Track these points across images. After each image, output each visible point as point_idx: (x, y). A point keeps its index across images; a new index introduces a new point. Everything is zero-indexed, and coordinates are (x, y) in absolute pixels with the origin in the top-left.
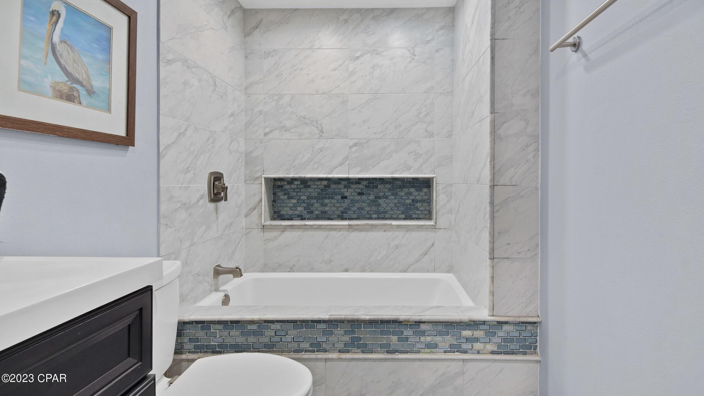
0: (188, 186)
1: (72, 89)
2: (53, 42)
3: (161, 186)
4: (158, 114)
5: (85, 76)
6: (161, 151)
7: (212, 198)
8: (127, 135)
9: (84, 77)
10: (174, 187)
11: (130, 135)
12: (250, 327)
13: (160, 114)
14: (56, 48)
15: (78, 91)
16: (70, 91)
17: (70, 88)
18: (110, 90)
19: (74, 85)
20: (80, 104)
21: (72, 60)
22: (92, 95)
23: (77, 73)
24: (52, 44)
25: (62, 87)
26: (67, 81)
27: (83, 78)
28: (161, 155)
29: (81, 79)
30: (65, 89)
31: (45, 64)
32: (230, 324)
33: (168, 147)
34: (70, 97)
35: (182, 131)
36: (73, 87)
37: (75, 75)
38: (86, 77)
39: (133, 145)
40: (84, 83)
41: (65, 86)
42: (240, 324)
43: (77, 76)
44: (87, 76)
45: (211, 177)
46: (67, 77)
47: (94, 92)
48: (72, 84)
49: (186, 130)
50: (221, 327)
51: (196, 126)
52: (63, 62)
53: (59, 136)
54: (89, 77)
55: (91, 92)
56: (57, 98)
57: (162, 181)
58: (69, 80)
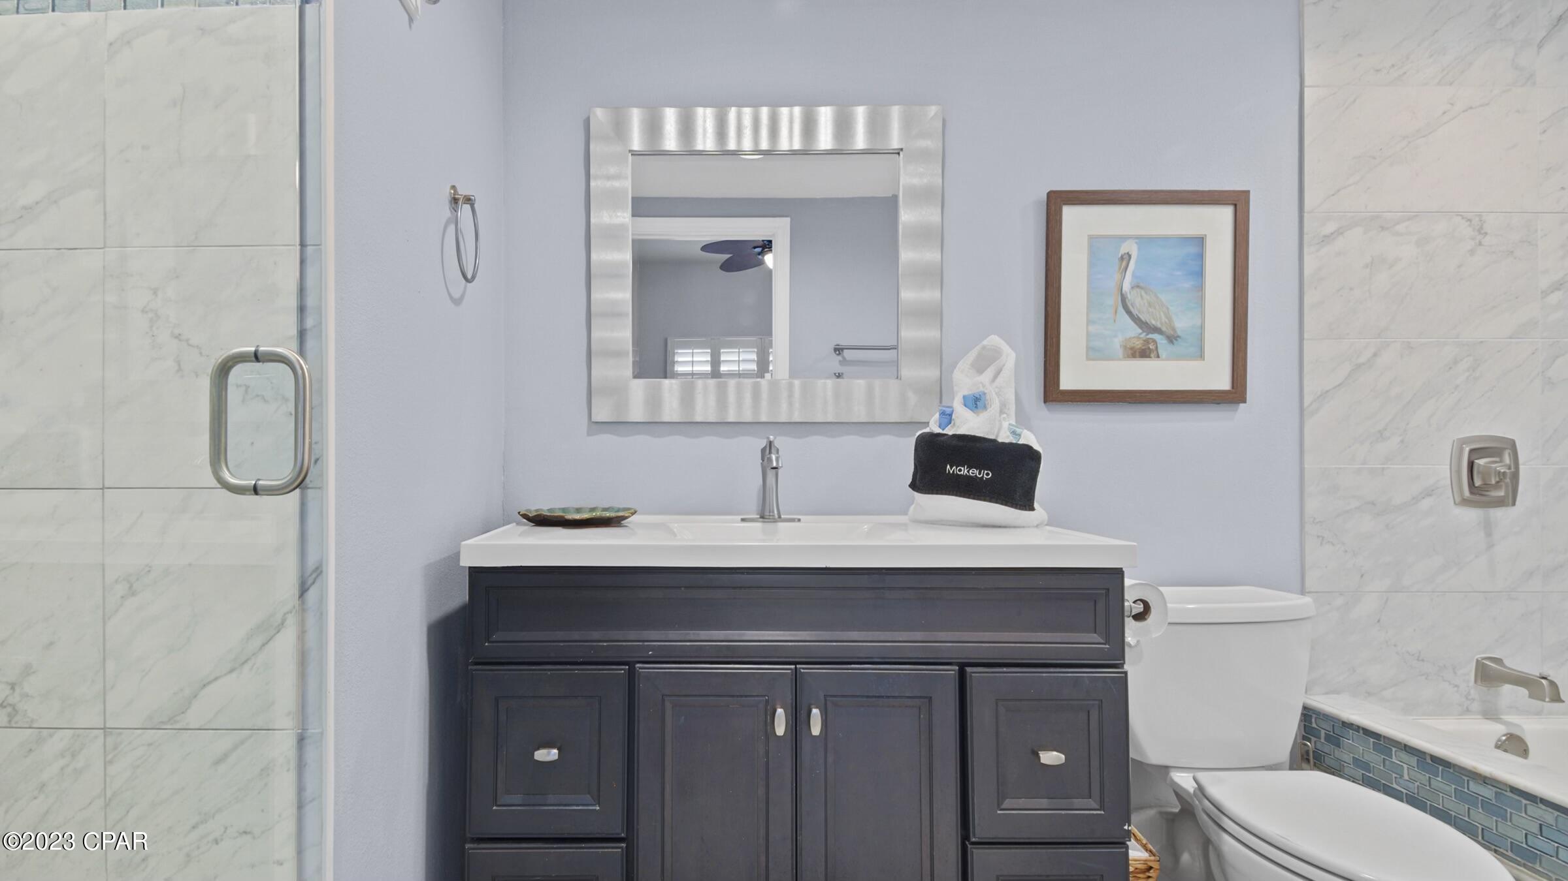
0: (1383, 469)
1: (1147, 341)
2: (1123, 292)
3: (1306, 466)
4: (1301, 339)
5: (1164, 319)
6: (1306, 404)
7: (1465, 498)
8: (1233, 387)
9: (1163, 321)
10: (1340, 468)
11: (1237, 386)
12: (1474, 787)
13: (1303, 339)
14: (1127, 297)
15: (1154, 341)
16: (1143, 346)
17: (1144, 341)
18: (1202, 327)
19: (1150, 336)
20: (1158, 357)
21: (1146, 304)
22: (1175, 341)
23: (1154, 319)
24: (1122, 295)
25: (1134, 343)
26: (1140, 334)
27: (1161, 323)
28: (1305, 412)
29: (1159, 325)
30: (1138, 344)
31: (1115, 321)
32: (1430, 762)
33: (1324, 395)
34: (1144, 353)
35: (1362, 360)
36: (1148, 339)
37: (1151, 323)
38: (1167, 320)
39: (1245, 402)
40: (1164, 329)
41: (1138, 341)
42: (1451, 771)
43: (1153, 322)
44: (1167, 318)
45: (1461, 450)
46: (1141, 328)
47: (1179, 337)
48: (1147, 335)
49: (1375, 355)
50: (1413, 761)
51: (1409, 343)
52: (1135, 312)
53: (1130, 403)
54: (1170, 319)
55: (1172, 339)
56: (1128, 357)
57: (1308, 459)
58: (1144, 331)
